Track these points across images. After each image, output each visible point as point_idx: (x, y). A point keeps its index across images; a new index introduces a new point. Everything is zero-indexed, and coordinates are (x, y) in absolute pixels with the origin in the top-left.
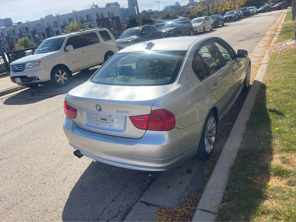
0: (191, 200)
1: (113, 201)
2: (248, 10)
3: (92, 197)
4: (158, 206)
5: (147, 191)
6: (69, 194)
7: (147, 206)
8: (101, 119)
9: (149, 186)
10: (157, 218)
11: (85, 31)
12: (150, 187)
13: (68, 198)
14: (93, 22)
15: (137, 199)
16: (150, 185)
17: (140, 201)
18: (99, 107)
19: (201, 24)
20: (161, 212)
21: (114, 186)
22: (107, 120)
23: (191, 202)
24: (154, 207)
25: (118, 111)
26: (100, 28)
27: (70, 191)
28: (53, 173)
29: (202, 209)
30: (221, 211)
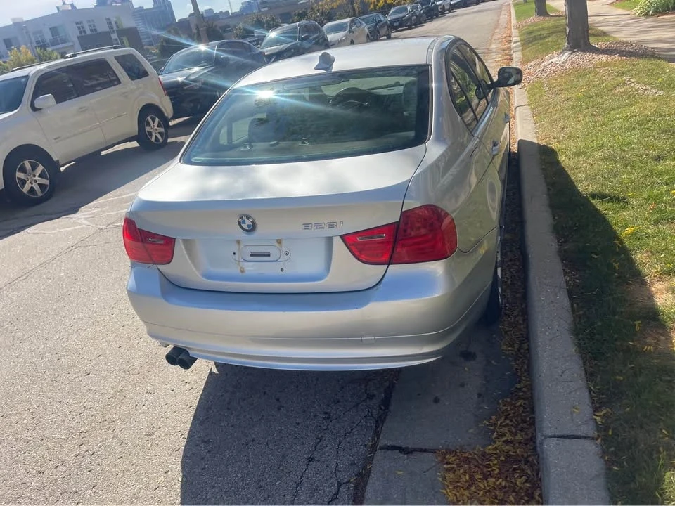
0: (506, 419)
1: (311, 460)
2: (434, 3)
3: (248, 462)
4: (433, 451)
5: (387, 420)
6: (178, 467)
7: (406, 456)
8: (251, 255)
9: (387, 406)
10: (444, 478)
11: (79, 56)
12: (391, 408)
13: (180, 479)
14: (71, 44)
15: (370, 444)
16: (386, 403)
17: (382, 448)
18: (248, 222)
19: (346, 35)
20: (448, 463)
21: (298, 424)
22: (269, 255)
23: (507, 425)
24: (425, 454)
25: (307, 226)
26: (115, 48)
27: (180, 459)
28: (106, 423)
29: (557, 433)
30: (606, 430)
